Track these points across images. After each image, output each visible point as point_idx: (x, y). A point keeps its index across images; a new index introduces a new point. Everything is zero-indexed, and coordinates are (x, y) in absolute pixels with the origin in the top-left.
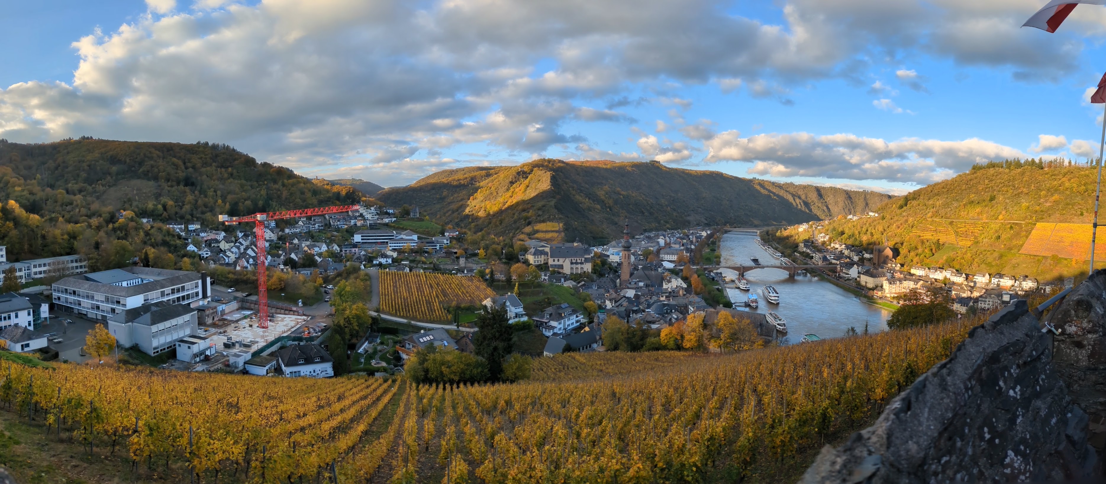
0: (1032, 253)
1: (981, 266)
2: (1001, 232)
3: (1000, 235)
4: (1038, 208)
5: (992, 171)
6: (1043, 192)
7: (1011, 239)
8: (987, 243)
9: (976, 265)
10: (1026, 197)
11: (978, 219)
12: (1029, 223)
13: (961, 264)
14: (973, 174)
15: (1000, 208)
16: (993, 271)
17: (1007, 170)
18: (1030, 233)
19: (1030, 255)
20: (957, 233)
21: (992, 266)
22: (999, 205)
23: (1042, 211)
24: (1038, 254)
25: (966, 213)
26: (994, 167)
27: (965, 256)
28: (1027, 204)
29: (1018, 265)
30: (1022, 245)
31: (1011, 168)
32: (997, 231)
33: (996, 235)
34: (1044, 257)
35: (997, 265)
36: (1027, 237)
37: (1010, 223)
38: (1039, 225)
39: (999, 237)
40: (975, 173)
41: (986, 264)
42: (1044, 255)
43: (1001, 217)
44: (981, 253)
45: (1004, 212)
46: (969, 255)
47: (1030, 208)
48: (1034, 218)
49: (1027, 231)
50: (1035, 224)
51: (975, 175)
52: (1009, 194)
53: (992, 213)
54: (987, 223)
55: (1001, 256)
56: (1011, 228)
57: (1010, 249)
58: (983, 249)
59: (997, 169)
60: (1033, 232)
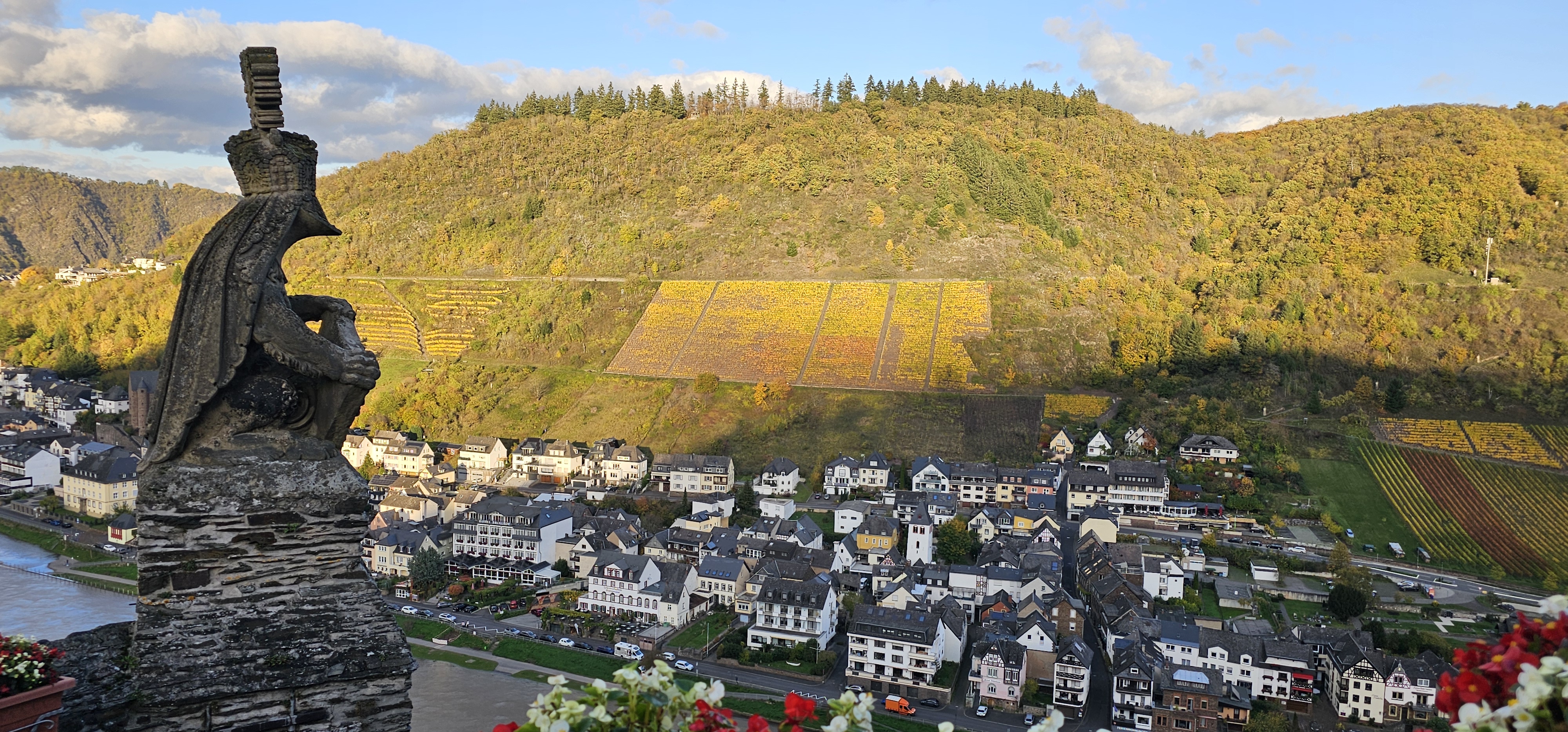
0: (642, 372)
1: (487, 417)
2: (555, 312)
3: (551, 320)
4: (666, 235)
5: (534, 125)
6: (683, 189)
7: (583, 331)
8: (513, 345)
9: (472, 414)
10: (635, 205)
11: (491, 275)
12: (640, 283)
13: (423, 414)
14: (479, 135)
15: (558, 237)
16: (521, 431)
17: (580, 123)
18: (642, 311)
19: (637, 378)
20: (420, 320)
21: (522, 416)
22: (553, 230)
23: (678, 246)
24: (661, 373)
25: (452, 255)
26: (542, 112)
27: (439, 389)
28: (637, 226)
29: (599, 409)
30: (616, 349)
31: (592, 117)
32: (542, 310)
33: (541, 321)
34: (676, 381)
35: (537, 413)
36: (631, 324)
37: (583, 284)
38: (668, 287)
39: (549, 328)
40: (485, 130)
41: (503, 410)
42: (678, 375)
43: (557, 266)
44: (494, 377)
45: (565, 252)
46: (453, 384)
47: (645, 238)
48: (654, 267)
49: (631, 307)
50: (657, 286)
51: (485, 138)
52: (584, 196)
53: (532, 255)
54: (515, 285)
55: (550, 386)
56: (587, 297)
57: (581, 362)
58: (497, 364)
59: (551, 118)
60: (651, 308)
